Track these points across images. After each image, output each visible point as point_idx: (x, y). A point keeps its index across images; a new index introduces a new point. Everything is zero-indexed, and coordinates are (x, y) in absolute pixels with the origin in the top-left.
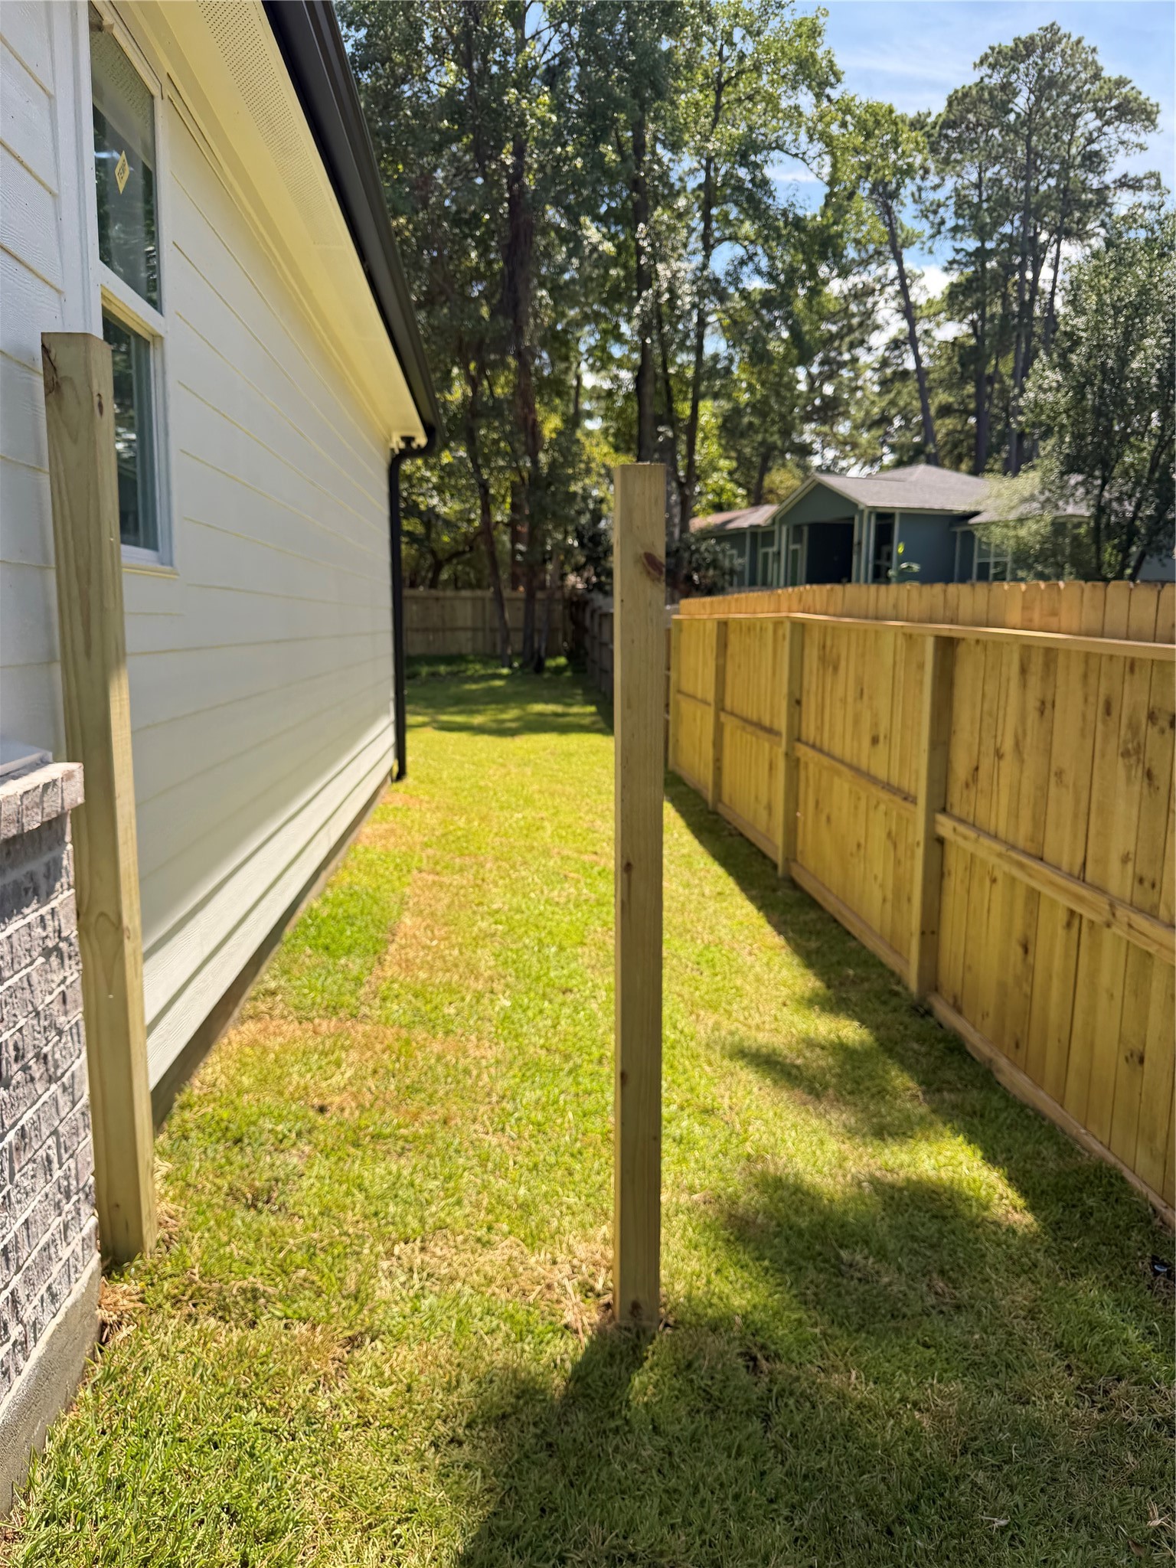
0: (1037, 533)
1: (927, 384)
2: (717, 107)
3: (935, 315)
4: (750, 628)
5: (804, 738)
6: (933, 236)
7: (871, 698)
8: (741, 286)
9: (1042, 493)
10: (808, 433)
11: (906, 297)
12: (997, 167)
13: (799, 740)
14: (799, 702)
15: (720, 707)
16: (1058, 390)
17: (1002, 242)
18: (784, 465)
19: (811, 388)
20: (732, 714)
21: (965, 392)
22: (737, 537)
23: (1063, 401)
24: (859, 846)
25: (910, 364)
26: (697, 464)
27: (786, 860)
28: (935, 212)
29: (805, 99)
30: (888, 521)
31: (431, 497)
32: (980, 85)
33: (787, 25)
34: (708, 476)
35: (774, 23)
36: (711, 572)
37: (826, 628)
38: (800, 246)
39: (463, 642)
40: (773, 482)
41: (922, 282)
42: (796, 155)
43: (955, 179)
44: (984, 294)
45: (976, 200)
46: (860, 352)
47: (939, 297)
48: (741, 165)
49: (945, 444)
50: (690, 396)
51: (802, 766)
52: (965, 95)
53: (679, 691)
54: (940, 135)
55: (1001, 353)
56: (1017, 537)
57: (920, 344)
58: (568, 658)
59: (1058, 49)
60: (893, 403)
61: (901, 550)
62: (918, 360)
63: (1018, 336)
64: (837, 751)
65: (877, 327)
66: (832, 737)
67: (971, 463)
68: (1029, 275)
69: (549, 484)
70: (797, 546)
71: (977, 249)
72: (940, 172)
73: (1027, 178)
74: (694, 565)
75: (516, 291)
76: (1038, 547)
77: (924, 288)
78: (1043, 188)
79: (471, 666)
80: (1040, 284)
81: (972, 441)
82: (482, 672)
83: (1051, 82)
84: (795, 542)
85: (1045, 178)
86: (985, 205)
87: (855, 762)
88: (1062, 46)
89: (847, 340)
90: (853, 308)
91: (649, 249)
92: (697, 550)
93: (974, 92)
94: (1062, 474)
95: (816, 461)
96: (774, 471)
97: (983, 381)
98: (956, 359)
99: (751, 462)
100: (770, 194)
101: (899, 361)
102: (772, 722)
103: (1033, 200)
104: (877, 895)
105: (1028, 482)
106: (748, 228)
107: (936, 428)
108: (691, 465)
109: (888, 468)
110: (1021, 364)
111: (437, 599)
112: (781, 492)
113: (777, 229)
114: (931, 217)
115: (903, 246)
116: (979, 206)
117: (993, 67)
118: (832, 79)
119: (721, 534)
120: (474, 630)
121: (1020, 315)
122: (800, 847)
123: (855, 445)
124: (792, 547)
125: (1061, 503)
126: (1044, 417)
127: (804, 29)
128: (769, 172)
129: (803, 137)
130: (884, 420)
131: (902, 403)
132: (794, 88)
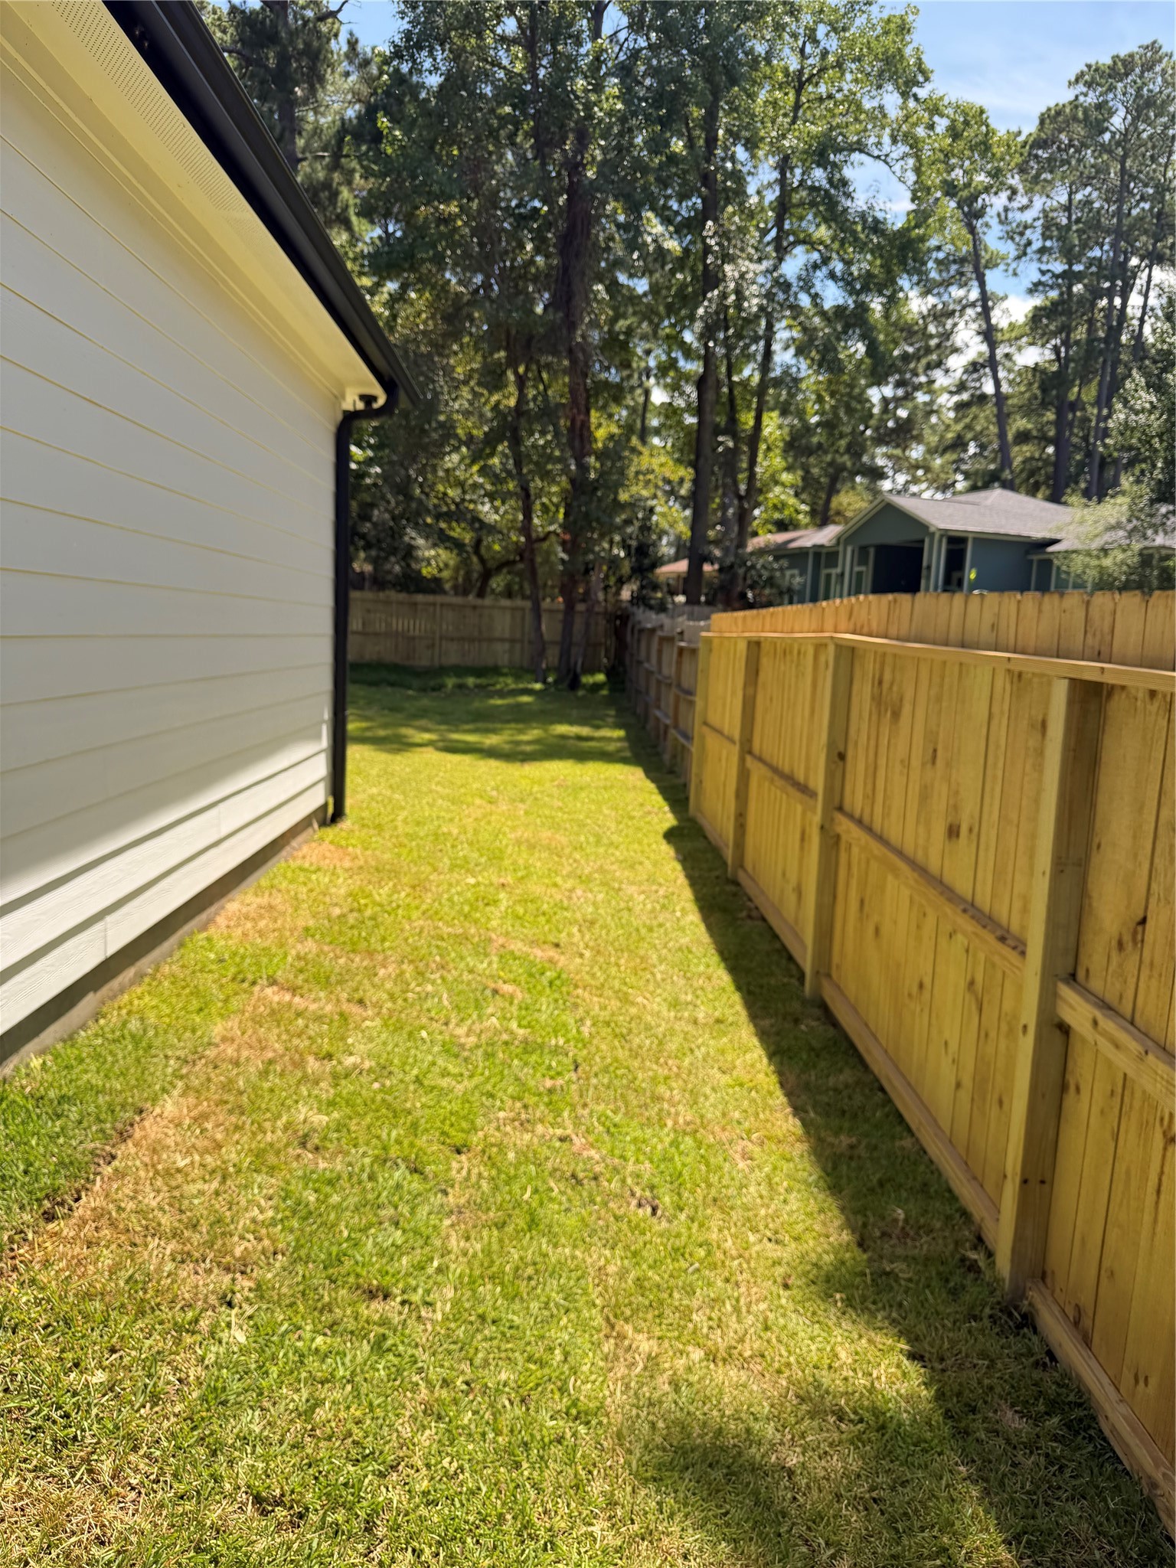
0: (1123, 563)
1: (1005, 410)
2: (797, 106)
3: (1017, 339)
4: (786, 651)
5: (847, 806)
6: (1018, 258)
7: (948, 765)
8: (813, 291)
9: (1129, 521)
10: (880, 457)
11: (988, 319)
12: (1089, 189)
13: (840, 809)
14: (842, 757)
15: (747, 749)
16: (1151, 413)
17: (1091, 265)
18: (853, 488)
19: (885, 410)
20: (760, 759)
21: (1045, 419)
22: (797, 557)
23: (1156, 424)
24: (921, 986)
25: (989, 388)
26: (758, 477)
27: (817, 973)
28: (1022, 234)
29: (891, 100)
30: (961, 546)
31: (483, 504)
32: (1075, 104)
33: (875, 21)
34: (769, 490)
35: (860, 21)
36: (767, 591)
37: (884, 655)
38: (877, 250)
39: (501, 654)
40: (841, 504)
41: (1005, 305)
42: (878, 157)
43: (1044, 199)
44: (1069, 318)
45: (1065, 221)
46: (937, 374)
47: (1021, 320)
48: (819, 165)
49: (1022, 471)
50: (754, 406)
51: (843, 846)
52: (1058, 113)
53: (706, 723)
54: (1030, 154)
55: (1085, 381)
56: (1100, 566)
57: (1000, 368)
58: (608, 675)
59: (1158, 69)
60: (969, 427)
61: (973, 576)
62: (997, 384)
63: (1105, 362)
64: (893, 834)
65: (956, 350)
66: (886, 815)
67: (1048, 492)
68: (1117, 301)
69: (596, 489)
70: (863, 568)
71: (1065, 272)
72: (1029, 191)
73: (1120, 201)
74: (749, 582)
75: (569, 285)
76: (1123, 578)
77: (1006, 311)
78: (1134, 212)
79: (501, 679)
80: (1129, 310)
81: (1051, 469)
82: (513, 686)
83: (1150, 103)
84: (860, 564)
85: (1138, 202)
86: (1074, 228)
87: (920, 857)
88: (1163, 65)
89: (924, 361)
90: (932, 329)
91: (716, 248)
92: (753, 567)
93: (1068, 110)
94: (1152, 502)
95: (886, 485)
96: (842, 493)
97: (1065, 407)
98: (1036, 385)
99: (819, 483)
100: (848, 195)
101: (978, 385)
102: (807, 777)
103: (1126, 222)
104: (948, 1075)
105: (1115, 509)
106: (823, 232)
107: (1012, 455)
108: (752, 476)
109: (961, 493)
110: (1105, 392)
111: (475, 607)
112: (849, 514)
113: (854, 233)
114: (1017, 238)
115: (986, 267)
116: (1068, 227)
117: (1089, 85)
118: (921, 78)
119: (780, 552)
120: (512, 641)
121: (1106, 340)
122: (836, 959)
123: (928, 470)
124: (857, 569)
125: (1149, 532)
126: (1134, 441)
127: (893, 26)
128: (848, 172)
129: (886, 140)
130: (959, 444)
131: (978, 428)
132: (880, 87)
